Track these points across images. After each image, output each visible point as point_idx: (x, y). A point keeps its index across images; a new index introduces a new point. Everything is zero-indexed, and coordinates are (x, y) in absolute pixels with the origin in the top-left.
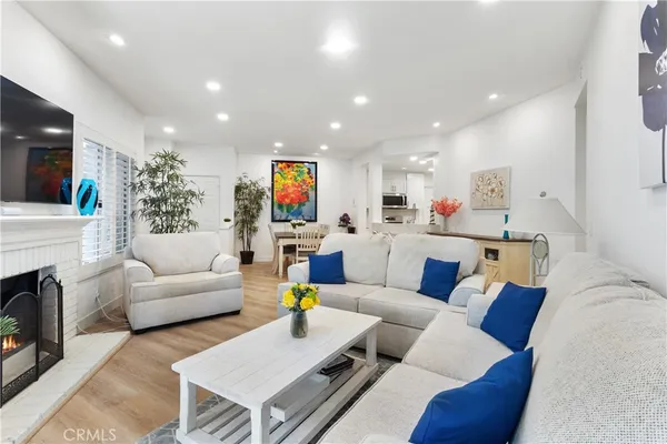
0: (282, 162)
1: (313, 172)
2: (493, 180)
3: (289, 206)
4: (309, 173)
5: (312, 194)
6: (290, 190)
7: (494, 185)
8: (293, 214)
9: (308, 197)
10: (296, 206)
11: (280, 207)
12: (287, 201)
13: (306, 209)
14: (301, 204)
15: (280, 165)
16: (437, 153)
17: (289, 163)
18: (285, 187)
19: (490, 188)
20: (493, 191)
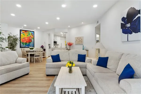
0: (23, 30)
1: (33, 34)
2: (80, 39)
3: (26, 43)
4: (32, 34)
5: (33, 40)
6: (26, 39)
7: (80, 40)
8: (27, 46)
9: (32, 41)
10: (28, 43)
11: (23, 43)
12: (25, 42)
13: (31, 44)
14: (29, 43)
15: (23, 31)
16: (67, 32)
17: (26, 31)
18: (24, 38)
19: (79, 40)
20: (80, 41)
